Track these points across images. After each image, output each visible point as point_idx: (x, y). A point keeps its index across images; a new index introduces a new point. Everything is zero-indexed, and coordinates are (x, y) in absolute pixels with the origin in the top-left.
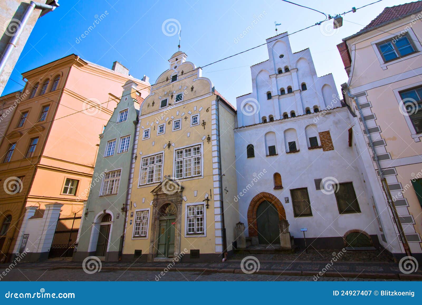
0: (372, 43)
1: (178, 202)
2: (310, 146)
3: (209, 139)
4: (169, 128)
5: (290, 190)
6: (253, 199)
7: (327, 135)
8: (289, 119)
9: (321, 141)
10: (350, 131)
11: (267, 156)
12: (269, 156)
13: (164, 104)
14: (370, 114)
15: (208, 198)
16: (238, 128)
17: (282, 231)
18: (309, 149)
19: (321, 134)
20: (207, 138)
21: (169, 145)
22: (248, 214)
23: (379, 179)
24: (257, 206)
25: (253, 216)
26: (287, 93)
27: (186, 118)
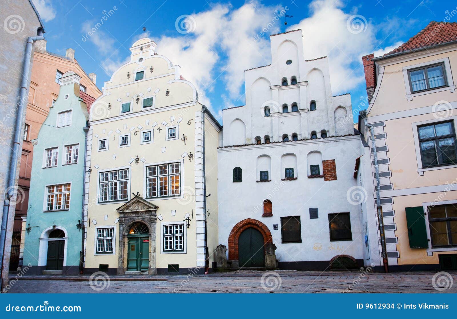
0: (404, 68)
1: (152, 221)
2: (310, 174)
3: (191, 156)
4: (135, 141)
5: (281, 218)
6: (236, 225)
7: (331, 164)
8: (290, 143)
9: (324, 169)
10: (358, 161)
11: (257, 182)
12: (259, 181)
13: (126, 108)
14: (383, 145)
15: (188, 218)
16: (223, 147)
17: (268, 253)
18: (309, 177)
19: (324, 162)
20: (188, 155)
21: (137, 160)
22: (229, 239)
23: (376, 207)
24: (240, 232)
25: (234, 241)
26: (291, 111)
27: (159, 130)
